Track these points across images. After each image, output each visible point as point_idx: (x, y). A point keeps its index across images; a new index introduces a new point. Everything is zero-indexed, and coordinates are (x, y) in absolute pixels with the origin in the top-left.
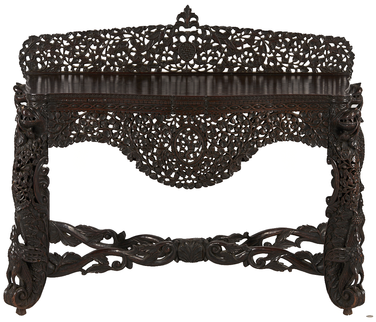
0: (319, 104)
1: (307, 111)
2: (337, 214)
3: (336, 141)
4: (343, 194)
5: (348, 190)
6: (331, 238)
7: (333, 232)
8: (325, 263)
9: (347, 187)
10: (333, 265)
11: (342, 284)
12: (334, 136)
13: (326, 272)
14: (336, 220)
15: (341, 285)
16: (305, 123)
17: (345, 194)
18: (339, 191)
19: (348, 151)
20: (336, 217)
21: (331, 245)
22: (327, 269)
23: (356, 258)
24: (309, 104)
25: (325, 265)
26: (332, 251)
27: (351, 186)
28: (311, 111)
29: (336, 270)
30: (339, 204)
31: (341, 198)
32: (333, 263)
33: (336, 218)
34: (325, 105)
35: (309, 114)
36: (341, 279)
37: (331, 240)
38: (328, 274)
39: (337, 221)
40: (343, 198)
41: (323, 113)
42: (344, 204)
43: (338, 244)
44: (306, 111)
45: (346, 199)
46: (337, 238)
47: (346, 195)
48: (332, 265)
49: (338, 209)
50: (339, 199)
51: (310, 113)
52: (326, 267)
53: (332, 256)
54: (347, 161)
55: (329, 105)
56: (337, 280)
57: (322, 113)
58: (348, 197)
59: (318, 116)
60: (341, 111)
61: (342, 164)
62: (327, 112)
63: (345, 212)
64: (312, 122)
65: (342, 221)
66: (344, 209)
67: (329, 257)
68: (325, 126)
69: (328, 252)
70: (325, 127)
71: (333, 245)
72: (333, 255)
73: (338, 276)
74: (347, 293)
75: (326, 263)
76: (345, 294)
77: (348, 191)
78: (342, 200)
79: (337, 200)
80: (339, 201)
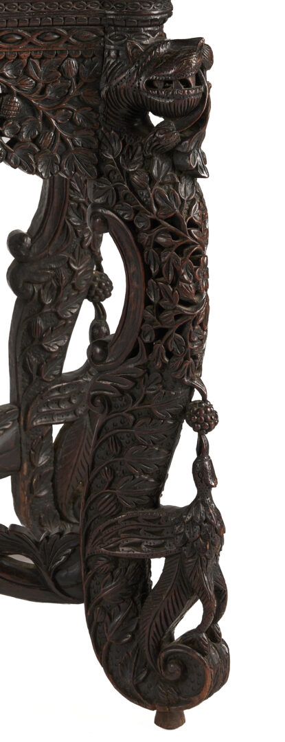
0: (67, 31)
1: (25, 55)
2: (134, 400)
3: (128, 153)
4: (161, 333)
5: (177, 317)
6: (110, 479)
7: (121, 459)
8: (86, 562)
9: (175, 309)
10: (116, 567)
11: (155, 630)
12: (120, 138)
13: (92, 591)
14: (132, 418)
15: (152, 634)
16: (19, 96)
17: (166, 330)
18: (143, 321)
19: (176, 186)
20: (130, 408)
21: (112, 504)
22: (93, 582)
23: (205, 541)
24: (30, 32)
25: (87, 569)
26: (115, 523)
27: (187, 303)
28: (40, 55)
29: (130, 583)
30: (144, 365)
31: (149, 348)
32: (116, 560)
33: (131, 412)
34: (88, 34)
35: (34, 63)
36: (153, 614)
37: (109, 487)
38: (101, 600)
39: (134, 423)
40: (159, 346)
41: (81, 60)
42: (164, 364)
43: (136, 500)
44: (22, 55)
45: (171, 350)
46: (134, 478)
47: (171, 336)
48: (114, 569)
49: (136, 383)
50: (142, 348)
51: (37, 63)
52: (92, 578)
53: (114, 539)
54: (174, 220)
55: (101, 32)
56: (133, 617)
57: (77, 59)
58: (177, 341)
59: (63, 72)
60: (146, 50)
61: (156, 231)
62: (94, 56)
63: (163, 391)
64: (43, 92)
65: (154, 421)
66: (161, 383)
67: (102, 543)
68: (87, 105)
69: (101, 527)
70: (90, 109)
71: (118, 504)
72: (117, 535)
73: (134, 602)
74: (175, 658)
75: (90, 563)
76: (166, 661)
77: (180, 322)
78: (156, 351)
79: (134, 353)
80: (142, 358)
